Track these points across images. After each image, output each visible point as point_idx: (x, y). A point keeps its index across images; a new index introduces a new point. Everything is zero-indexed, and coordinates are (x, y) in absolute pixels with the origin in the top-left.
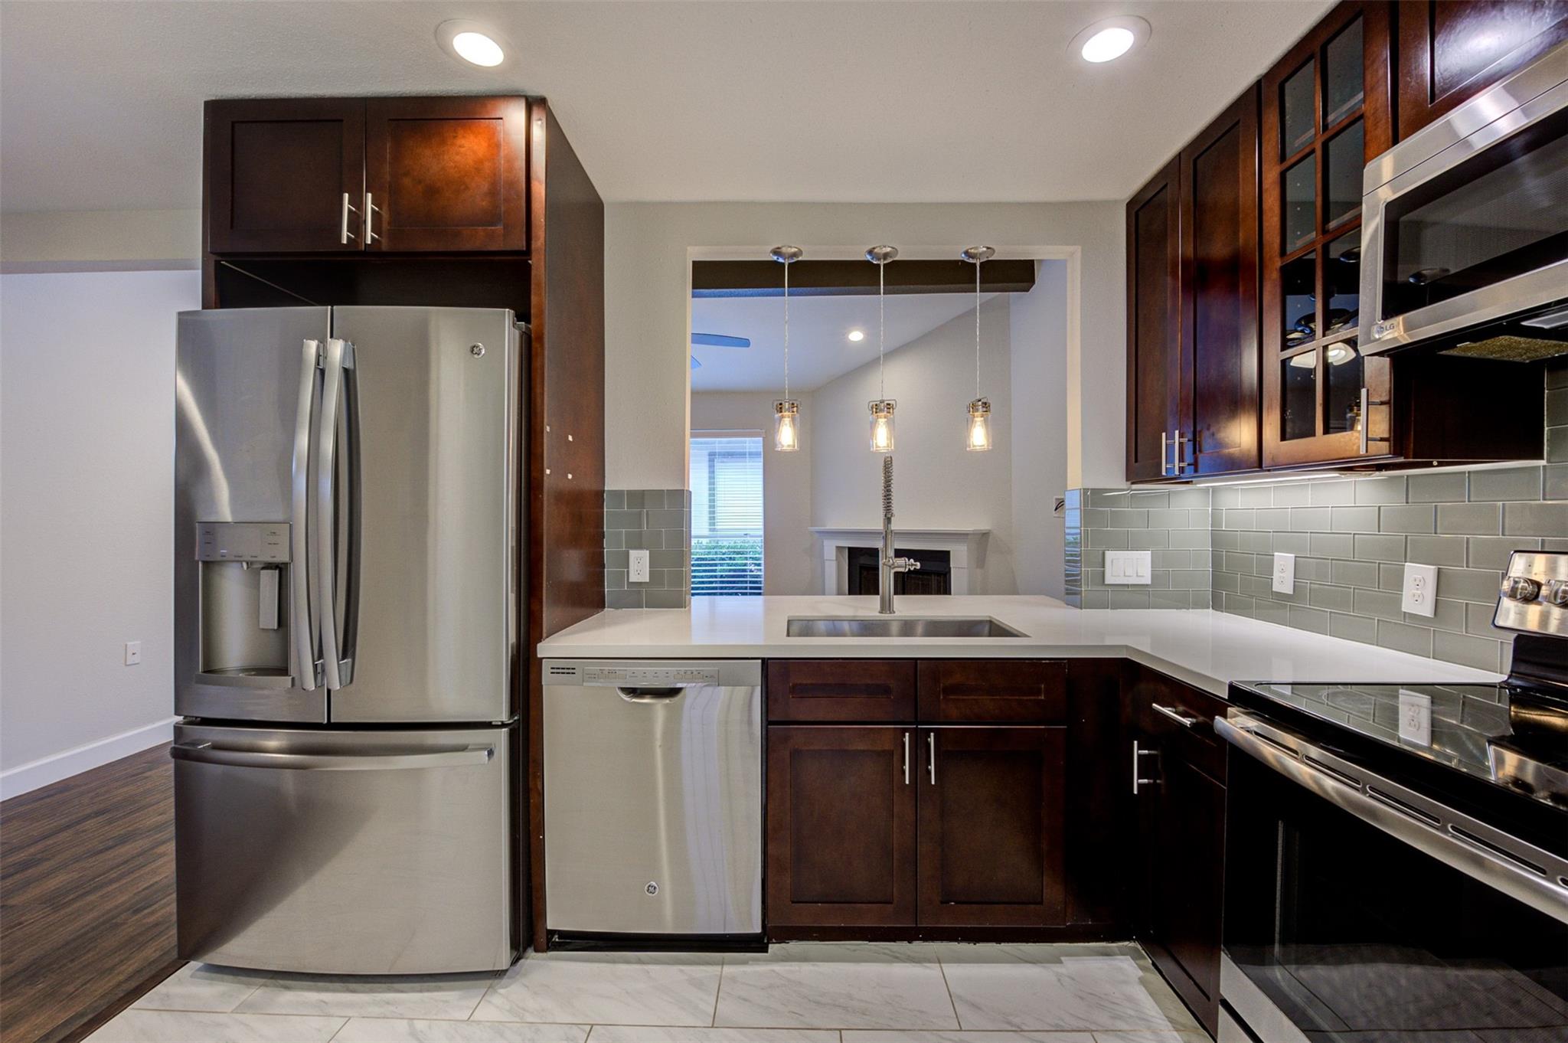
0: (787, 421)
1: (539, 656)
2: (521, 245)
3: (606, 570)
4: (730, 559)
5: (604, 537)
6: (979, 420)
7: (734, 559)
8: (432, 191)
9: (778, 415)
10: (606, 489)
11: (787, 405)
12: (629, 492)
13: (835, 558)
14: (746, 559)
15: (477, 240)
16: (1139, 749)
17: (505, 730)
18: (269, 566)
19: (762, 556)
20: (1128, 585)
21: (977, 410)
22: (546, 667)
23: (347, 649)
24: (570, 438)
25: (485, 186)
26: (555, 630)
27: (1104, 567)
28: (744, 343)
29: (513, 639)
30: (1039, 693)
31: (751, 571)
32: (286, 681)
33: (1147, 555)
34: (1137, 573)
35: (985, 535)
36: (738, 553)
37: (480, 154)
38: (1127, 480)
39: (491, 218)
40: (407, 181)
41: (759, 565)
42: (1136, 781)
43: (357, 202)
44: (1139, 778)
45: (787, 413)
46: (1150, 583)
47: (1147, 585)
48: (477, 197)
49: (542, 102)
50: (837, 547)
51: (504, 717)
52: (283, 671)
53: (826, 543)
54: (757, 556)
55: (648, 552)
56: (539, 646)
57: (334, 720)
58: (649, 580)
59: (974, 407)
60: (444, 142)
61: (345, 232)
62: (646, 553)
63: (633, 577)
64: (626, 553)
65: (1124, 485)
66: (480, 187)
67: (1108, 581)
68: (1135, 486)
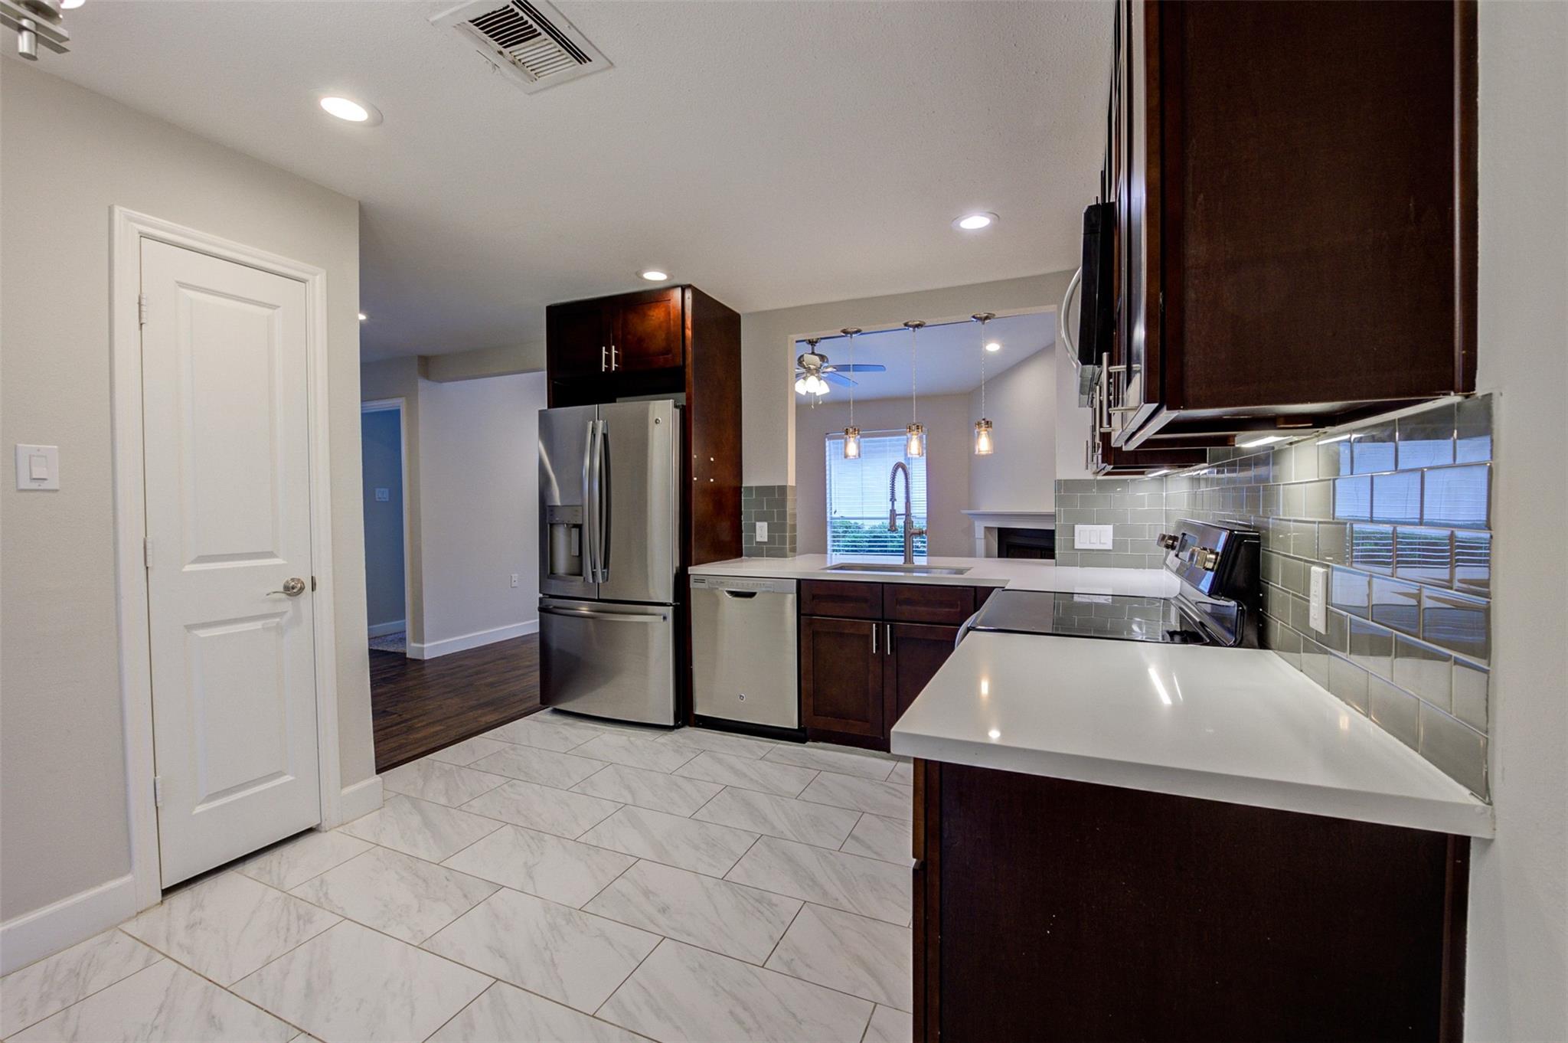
0: (852, 439)
1: (689, 573)
2: (681, 363)
3: (743, 534)
5: (741, 514)
8: (641, 340)
10: (747, 482)
11: (851, 430)
12: (757, 487)
13: (983, 537)
15: (660, 363)
17: (671, 607)
18: (575, 526)
20: (1093, 550)
21: (982, 427)
22: (692, 579)
23: (606, 565)
24: (712, 459)
25: (663, 335)
26: (699, 562)
27: (1074, 536)
28: (881, 369)
29: (678, 565)
31: (918, 547)
32: (581, 579)
33: (1109, 528)
34: (1100, 540)
37: (662, 319)
38: (1091, 473)
39: (667, 351)
40: (629, 337)
41: (924, 542)
43: (609, 350)
45: (851, 435)
46: (1111, 548)
47: (1110, 550)
48: (659, 342)
49: (689, 286)
50: (986, 528)
51: (671, 601)
52: (581, 574)
53: (977, 523)
55: (766, 524)
56: (689, 568)
57: (600, 597)
58: (766, 540)
59: (979, 424)
60: (645, 315)
61: (604, 366)
62: (765, 524)
63: (758, 539)
64: (756, 524)
65: (1088, 477)
66: (661, 336)
67: (1078, 546)
68: (1099, 478)
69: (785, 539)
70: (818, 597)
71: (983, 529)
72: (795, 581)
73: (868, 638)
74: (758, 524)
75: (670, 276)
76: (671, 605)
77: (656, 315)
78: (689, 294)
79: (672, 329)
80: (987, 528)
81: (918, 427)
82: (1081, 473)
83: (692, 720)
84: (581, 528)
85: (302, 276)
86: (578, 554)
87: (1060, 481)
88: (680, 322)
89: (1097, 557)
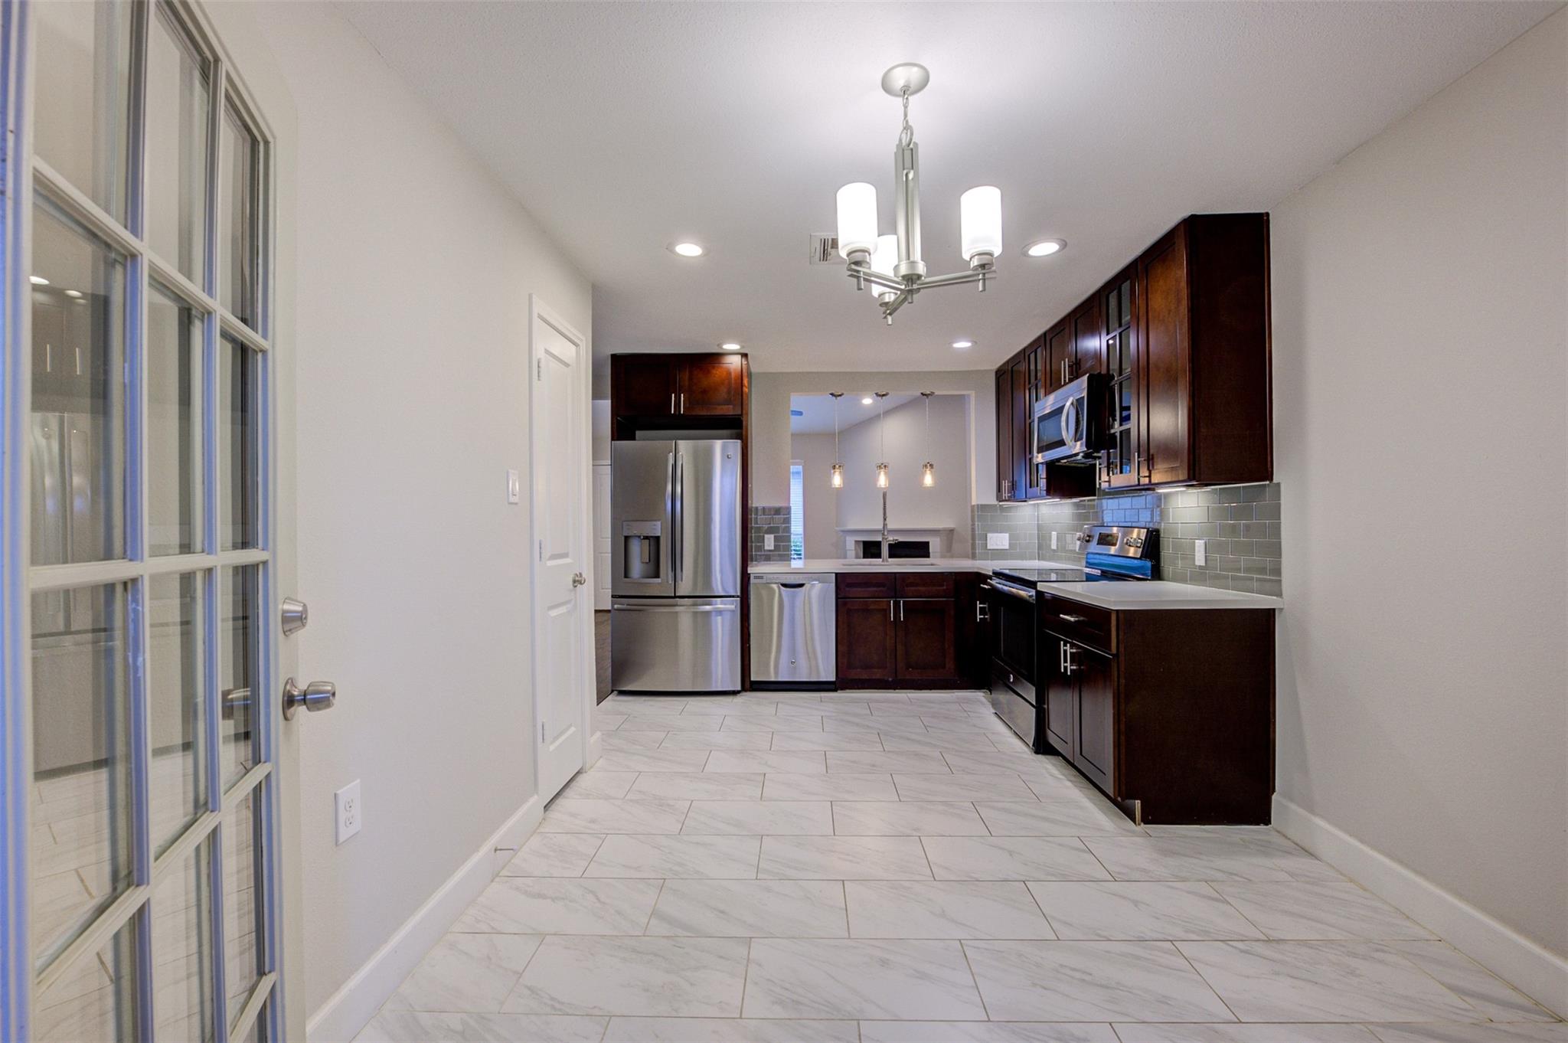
0: (837, 473)
1: (749, 572)
2: (739, 413)
3: (753, 544)
5: (751, 528)
6: (928, 472)
8: (705, 391)
9: (832, 471)
10: (757, 506)
11: (837, 466)
12: (764, 507)
13: (853, 548)
15: (721, 411)
16: (980, 604)
17: (739, 599)
18: (646, 538)
19: (802, 548)
20: (1002, 550)
22: (752, 576)
25: (725, 390)
26: (752, 565)
27: (986, 541)
28: (801, 413)
29: (740, 566)
30: (943, 585)
32: (660, 580)
34: (1002, 543)
35: (952, 531)
37: (723, 377)
38: (997, 500)
39: (728, 401)
40: (696, 388)
41: (800, 555)
42: (978, 617)
43: (678, 398)
44: (980, 615)
45: (838, 470)
46: (1006, 548)
47: (1012, 550)
48: (723, 394)
49: (747, 354)
51: (739, 594)
52: (657, 576)
53: (848, 538)
56: (750, 568)
57: (677, 595)
58: (773, 548)
59: (926, 466)
60: (709, 372)
61: (673, 409)
62: (772, 537)
63: (766, 548)
64: (764, 536)
65: (996, 503)
66: (723, 391)
67: (989, 548)
68: (1001, 503)
69: (788, 548)
70: (850, 585)
71: (853, 542)
72: (834, 575)
73: (886, 611)
74: (766, 536)
75: (742, 347)
76: (738, 597)
77: (717, 374)
78: (745, 362)
79: (733, 385)
80: (856, 541)
81: (885, 466)
82: (991, 499)
83: (747, 685)
84: (658, 538)
85: (578, 342)
86: (648, 561)
87: (978, 505)
88: (740, 381)
89: (999, 554)
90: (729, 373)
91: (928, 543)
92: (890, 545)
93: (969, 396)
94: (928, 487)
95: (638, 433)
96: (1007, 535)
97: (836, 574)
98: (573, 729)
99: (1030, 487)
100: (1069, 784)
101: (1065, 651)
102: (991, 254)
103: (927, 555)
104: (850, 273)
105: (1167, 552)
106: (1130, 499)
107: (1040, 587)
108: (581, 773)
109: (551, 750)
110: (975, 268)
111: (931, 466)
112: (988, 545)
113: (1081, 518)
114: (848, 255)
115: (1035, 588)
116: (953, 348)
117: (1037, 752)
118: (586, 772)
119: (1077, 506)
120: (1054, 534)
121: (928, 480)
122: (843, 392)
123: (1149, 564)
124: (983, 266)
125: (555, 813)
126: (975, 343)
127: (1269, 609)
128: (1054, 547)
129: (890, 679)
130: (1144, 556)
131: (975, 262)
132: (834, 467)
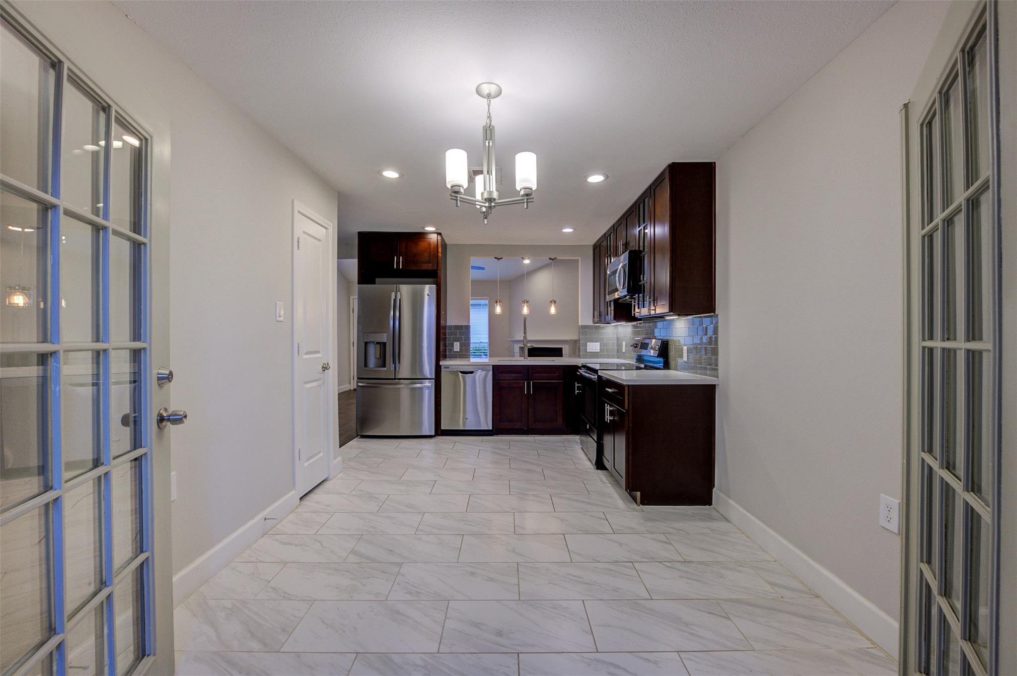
0: (498, 305)
1: (441, 364)
2: (436, 268)
3: (447, 348)
4: (474, 353)
5: (447, 338)
6: (553, 306)
7: (476, 353)
8: (415, 255)
9: (496, 304)
10: (447, 324)
11: (499, 301)
12: (454, 326)
14: (481, 353)
15: (425, 267)
16: (577, 384)
18: (378, 343)
19: (488, 351)
20: (593, 352)
22: (442, 367)
26: (442, 360)
27: (586, 347)
28: (483, 269)
29: (435, 361)
30: (557, 373)
32: (385, 369)
34: (596, 349)
35: (576, 341)
36: (478, 350)
37: (427, 246)
39: (429, 261)
40: (409, 253)
41: (487, 355)
43: (398, 258)
44: (577, 390)
46: (599, 351)
48: (425, 257)
49: (441, 233)
51: (434, 377)
52: (384, 366)
53: (514, 345)
54: (486, 351)
56: (441, 362)
57: (397, 377)
58: (459, 350)
59: (552, 302)
60: (417, 243)
61: (395, 266)
62: (459, 343)
63: (455, 350)
64: (453, 343)
65: (592, 324)
66: (426, 254)
67: (588, 351)
68: (595, 325)
69: (468, 350)
70: (502, 373)
71: (518, 348)
73: (522, 388)
74: (455, 343)
75: (437, 229)
76: (433, 379)
77: (422, 245)
78: (439, 238)
79: (432, 252)
81: (527, 302)
82: (590, 323)
83: (439, 432)
84: (384, 344)
85: (327, 226)
86: (379, 357)
87: (582, 326)
88: (436, 249)
89: (594, 355)
90: (429, 244)
91: (561, 349)
92: (528, 348)
93: (578, 260)
94: (553, 315)
95: (377, 280)
96: (599, 344)
97: (493, 366)
98: (321, 454)
99: (607, 315)
100: (609, 485)
101: (607, 409)
102: (531, 189)
103: (561, 356)
104: (451, 197)
105: (672, 353)
106: (662, 322)
107: (600, 373)
108: (328, 480)
109: (305, 465)
110: (523, 196)
111: (555, 302)
112: (588, 349)
113: (636, 333)
114: (451, 187)
115: (597, 373)
116: (562, 232)
117: (598, 469)
118: (330, 480)
119: (635, 327)
120: (624, 343)
121: (553, 310)
122: (502, 257)
123: (661, 360)
124: (527, 195)
125: (308, 501)
126: (575, 229)
127: (712, 385)
128: (624, 351)
129: (525, 429)
130: (659, 356)
131: (522, 193)
132: (497, 302)
